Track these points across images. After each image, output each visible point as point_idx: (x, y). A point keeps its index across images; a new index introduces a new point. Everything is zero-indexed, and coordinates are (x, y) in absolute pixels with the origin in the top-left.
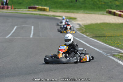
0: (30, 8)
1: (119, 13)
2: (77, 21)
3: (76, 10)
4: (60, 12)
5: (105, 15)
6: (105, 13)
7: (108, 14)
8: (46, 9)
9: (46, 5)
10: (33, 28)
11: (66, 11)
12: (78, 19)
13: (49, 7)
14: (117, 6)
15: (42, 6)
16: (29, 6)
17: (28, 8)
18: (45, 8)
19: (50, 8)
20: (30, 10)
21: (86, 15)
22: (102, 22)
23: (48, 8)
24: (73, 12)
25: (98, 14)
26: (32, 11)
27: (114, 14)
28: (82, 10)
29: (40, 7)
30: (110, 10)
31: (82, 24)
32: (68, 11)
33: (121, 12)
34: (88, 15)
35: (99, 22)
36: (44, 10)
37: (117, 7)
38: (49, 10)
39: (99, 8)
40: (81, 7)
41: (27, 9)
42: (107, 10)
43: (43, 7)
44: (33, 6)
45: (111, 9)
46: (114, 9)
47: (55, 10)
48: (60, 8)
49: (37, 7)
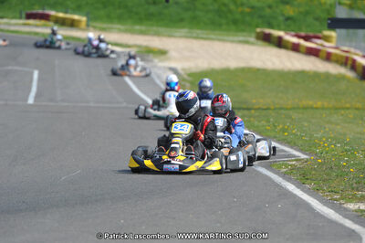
0: (29, 16)
1: (295, 40)
2: (169, 59)
3: (167, 26)
4: (120, 31)
5: (253, 44)
6: (252, 39)
7: (260, 43)
8: (79, 21)
9: (78, 9)
10: (36, 74)
11: (137, 27)
12: (173, 54)
13: (87, 15)
14: (288, 19)
15: (66, 12)
16: (29, 12)
17: (24, 15)
18: (76, 17)
19: (89, 20)
20: (31, 21)
21: (196, 44)
22: (242, 64)
23: (84, 19)
24: (157, 34)
25: (232, 42)
26: (37, 26)
27: (280, 43)
28: (183, 27)
29: (61, 15)
30: (268, 31)
31: (183, 69)
32: (143, 28)
33: (299, 37)
34: (202, 42)
35: (233, 64)
36: (72, 24)
37: (289, 23)
38: (88, 25)
39: (235, 22)
40: (182, 20)
41: (21, 18)
42: (258, 30)
43: (68, 16)
44: (40, 11)
45: (271, 27)
46: (280, 29)
47: (105, 26)
48: (120, 19)
49: (53, 13)
